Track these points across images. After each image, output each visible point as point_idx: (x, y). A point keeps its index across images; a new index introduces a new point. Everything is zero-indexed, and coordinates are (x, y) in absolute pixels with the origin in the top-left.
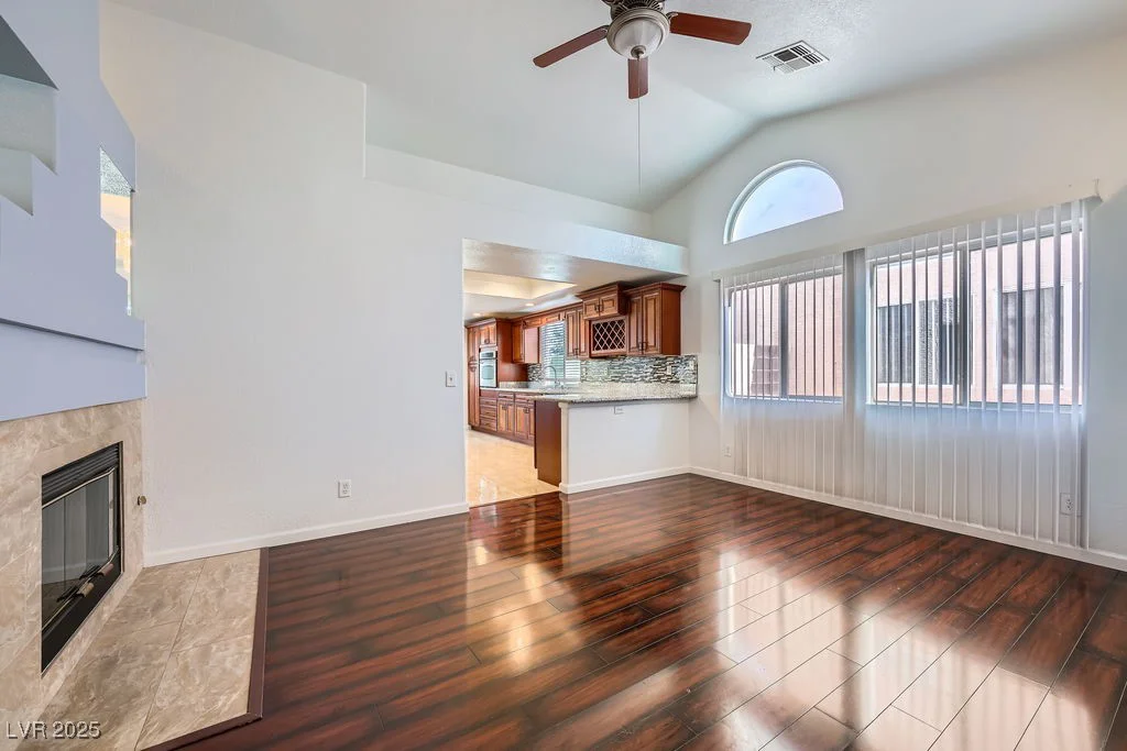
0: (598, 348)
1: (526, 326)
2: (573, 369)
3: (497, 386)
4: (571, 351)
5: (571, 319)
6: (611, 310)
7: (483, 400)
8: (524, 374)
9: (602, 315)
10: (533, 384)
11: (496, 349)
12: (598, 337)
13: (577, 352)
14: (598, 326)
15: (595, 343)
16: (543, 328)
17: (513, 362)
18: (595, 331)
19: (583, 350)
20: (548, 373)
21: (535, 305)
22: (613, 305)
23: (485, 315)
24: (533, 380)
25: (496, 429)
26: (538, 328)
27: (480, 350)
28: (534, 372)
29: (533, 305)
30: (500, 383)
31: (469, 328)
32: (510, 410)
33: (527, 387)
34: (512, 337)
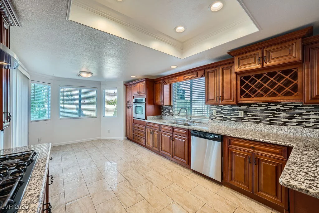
0: (247, 96)
1: (164, 83)
4: (211, 97)
5: (211, 75)
7: (136, 125)
8: (159, 111)
10: (166, 117)
11: (145, 96)
13: (220, 100)
15: (242, 92)
16: (173, 84)
17: (154, 105)
18: (242, 82)
19: (227, 97)
21: (177, 67)
22: (290, 53)
23: (138, 77)
24: (166, 115)
25: (144, 145)
26: (170, 85)
27: (133, 97)
28: (166, 110)
29: (176, 67)
30: (147, 117)
31: (126, 86)
32: (156, 136)
33: (161, 119)
34: (154, 90)
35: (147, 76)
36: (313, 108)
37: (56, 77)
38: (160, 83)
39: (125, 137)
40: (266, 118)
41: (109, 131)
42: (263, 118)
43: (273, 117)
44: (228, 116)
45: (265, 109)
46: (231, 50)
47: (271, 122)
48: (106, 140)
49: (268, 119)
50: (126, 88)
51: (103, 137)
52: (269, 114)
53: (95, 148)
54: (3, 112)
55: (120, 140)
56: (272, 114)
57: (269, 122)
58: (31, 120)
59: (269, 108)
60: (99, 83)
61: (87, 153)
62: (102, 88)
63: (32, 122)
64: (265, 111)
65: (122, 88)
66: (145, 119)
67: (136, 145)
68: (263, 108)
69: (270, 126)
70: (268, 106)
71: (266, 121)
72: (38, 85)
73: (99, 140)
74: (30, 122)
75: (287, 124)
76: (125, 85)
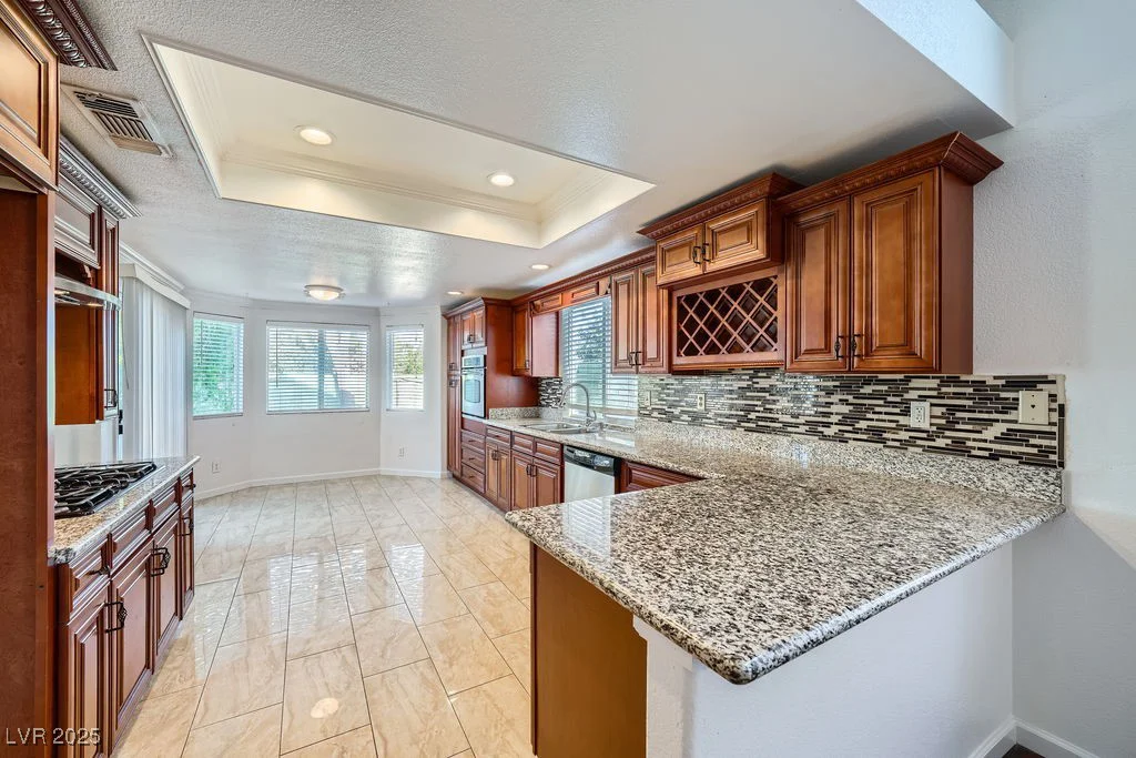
0: (692, 351)
1: (536, 311)
2: (625, 394)
3: (486, 416)
4: (623, 355)
5: (623, 289)
6: (741, 251)
7: (467, 435)
8: (534, 394)
9: (711, 267)
10: (548, 413)
11: (485, 351)
12: (691, 325)
13: (638, 361)
14: (691, 299)
15: (682, 339)
16: (564, 312)
17: (513, 375)
18: (682, 313)
19: (651, 353)
20: (573, 396)
21: (550, 267)
22: (748, 239)
23: (468, 294)
24: (548, 405)
25: (482, 490)
26: (557, 313)
27: (463, 351)
28: (549, 391)
29: (546, 267)
30: (490, 410)
31: (448, 319)
32: (504, 463)
33: (538, 416)
34: (512, 331)
35: (489, 290)
36: (837, 383)
37: (254, 300)
38: (524, 311)
39: (446, 472)
40: (749, 411)
41: (402, 452)
42: (742, 413)
43: (762, 409)
44: (676, 406)
45: (748, 388)
46: (646, 224)
47: (760, 423)
48: (392, 478)
49: (753, 416)
50: (449, 325)
51: (384, 470)
52: (756, 403)
53: (353, 495)
54: (105, 387)
55: (430, 480)
56: (760, 403)
57: (754, 425)
58: (195, 414)
59: (756, 386)
60: (376, 313)
61: (325, 505)
62: (383, 325)
63: (196, 418)
64: (748, 394)
65: (437, 322)
66: (484, 418)
67: (466, 493)
68: (744, 384)
69: (755, 435)
70: (755, 380)
71: (749, 421)
72: (210, 323)
73: (375, 476)
74: (191, 419)
75: (789, 429)
76: (444, 315)
